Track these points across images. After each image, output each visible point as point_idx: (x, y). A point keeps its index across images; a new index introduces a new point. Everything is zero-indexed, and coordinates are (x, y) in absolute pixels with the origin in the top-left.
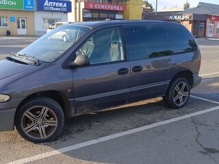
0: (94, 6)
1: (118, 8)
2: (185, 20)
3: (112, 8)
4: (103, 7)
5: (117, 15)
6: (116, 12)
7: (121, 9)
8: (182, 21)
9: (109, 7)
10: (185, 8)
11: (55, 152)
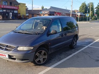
0: (4, 7)
1: (15, 8)
2: (46, 14)
3: (12, 7)
4: (8, 7)
5: (15, 11)
6: (14, 10)
7: (17, 8)
8: (45, 14)
9: (11, 7)
10: (42, 9)
11: (49, 68)
